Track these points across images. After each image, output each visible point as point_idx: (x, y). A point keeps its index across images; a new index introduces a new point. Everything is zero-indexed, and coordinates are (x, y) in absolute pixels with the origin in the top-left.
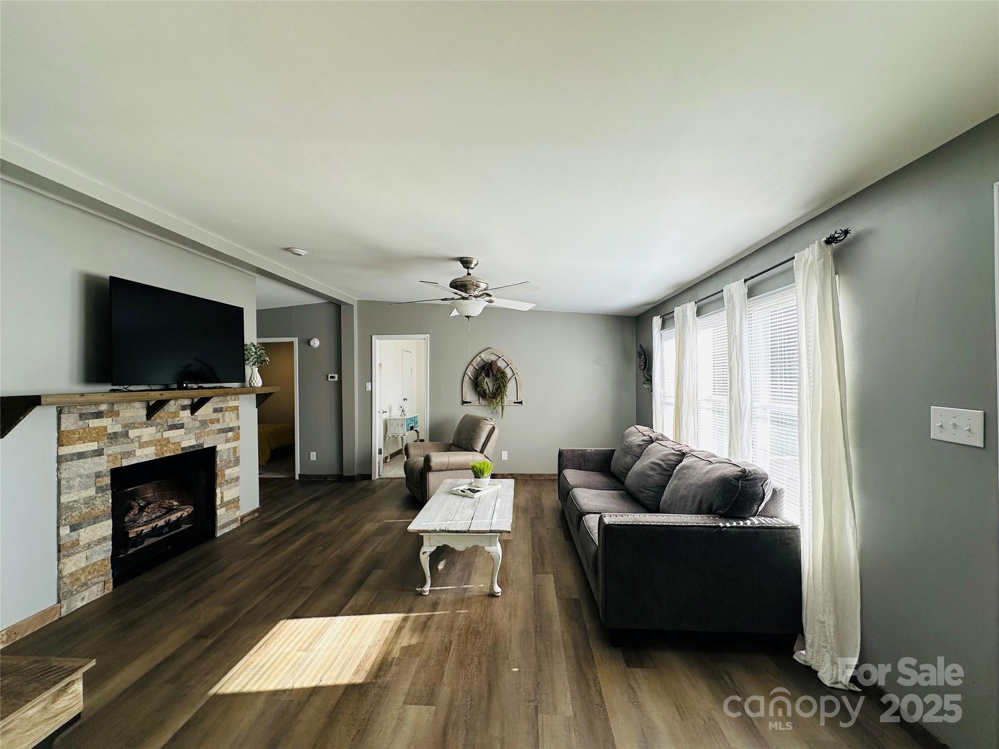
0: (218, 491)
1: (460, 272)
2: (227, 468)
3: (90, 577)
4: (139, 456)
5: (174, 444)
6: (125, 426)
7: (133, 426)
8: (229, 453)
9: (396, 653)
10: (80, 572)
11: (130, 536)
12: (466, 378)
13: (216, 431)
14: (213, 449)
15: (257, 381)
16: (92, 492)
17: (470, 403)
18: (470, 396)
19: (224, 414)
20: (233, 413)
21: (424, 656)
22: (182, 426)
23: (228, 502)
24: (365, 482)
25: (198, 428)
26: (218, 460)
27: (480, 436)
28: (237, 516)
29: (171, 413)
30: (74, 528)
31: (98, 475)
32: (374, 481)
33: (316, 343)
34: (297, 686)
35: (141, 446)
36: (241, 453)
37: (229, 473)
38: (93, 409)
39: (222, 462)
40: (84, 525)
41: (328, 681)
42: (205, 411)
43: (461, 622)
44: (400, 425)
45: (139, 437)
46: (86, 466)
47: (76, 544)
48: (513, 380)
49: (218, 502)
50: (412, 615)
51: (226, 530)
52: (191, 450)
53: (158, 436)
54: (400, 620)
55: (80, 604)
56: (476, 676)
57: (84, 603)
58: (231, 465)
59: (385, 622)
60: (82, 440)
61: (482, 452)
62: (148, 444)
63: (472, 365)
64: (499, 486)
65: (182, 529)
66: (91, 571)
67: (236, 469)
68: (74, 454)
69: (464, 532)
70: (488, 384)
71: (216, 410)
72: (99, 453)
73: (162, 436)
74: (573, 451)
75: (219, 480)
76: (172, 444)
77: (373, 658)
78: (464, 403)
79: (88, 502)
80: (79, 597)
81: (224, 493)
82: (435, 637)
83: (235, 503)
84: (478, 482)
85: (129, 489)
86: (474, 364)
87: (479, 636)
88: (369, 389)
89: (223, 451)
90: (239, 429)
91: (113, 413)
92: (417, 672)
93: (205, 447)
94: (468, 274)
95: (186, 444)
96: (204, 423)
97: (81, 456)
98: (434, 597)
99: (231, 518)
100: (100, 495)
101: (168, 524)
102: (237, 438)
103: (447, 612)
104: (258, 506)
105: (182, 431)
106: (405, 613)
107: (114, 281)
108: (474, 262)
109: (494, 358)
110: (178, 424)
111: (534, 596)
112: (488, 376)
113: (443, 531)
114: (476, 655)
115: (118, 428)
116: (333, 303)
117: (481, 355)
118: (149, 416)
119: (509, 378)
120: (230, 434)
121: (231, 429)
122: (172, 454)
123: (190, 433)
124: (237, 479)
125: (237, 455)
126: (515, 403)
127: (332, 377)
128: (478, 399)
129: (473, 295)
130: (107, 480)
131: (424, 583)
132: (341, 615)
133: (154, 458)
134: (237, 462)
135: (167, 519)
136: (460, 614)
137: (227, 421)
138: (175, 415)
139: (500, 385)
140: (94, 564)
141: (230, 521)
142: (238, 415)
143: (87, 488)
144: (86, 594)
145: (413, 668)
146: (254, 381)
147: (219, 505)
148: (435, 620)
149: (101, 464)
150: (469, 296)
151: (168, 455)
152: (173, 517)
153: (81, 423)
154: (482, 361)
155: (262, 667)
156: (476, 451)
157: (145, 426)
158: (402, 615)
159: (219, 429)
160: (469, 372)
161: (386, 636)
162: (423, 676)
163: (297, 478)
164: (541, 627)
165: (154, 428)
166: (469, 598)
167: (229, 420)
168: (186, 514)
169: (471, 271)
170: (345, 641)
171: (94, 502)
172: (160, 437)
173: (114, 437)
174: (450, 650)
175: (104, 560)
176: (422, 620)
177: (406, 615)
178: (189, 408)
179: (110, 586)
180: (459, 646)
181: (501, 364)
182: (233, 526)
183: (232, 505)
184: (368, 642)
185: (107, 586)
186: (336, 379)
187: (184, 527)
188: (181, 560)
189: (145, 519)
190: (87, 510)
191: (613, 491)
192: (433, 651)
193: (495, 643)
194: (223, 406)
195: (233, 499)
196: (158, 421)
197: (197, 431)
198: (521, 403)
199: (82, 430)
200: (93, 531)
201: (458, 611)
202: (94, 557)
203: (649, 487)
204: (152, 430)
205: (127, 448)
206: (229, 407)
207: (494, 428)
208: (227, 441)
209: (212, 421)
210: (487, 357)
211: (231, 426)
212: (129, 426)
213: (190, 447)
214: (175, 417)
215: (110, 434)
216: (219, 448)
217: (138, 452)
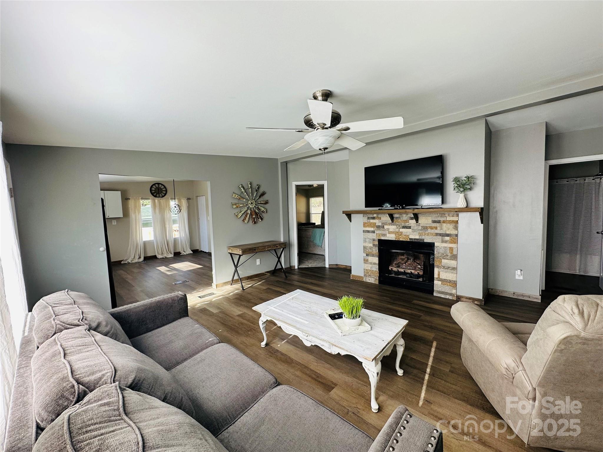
0: (436, 270)
2: (444, 259)
5: (405, 235)
6: (383, 224)
7: (386, 224)
8: (446, 250)
10: (369, 271)
11: (390, 269)
13: (434, 234)
14: (431, 246)
16: (371, 245)
19: (441, 225)
20: (450, 225)
22: (410, 228)
23: (444, 279)
25: (421, 230)
26: (435, 251)
28: (453, 293)
29: (404, 221)
30: (367, 255)
31: (374, 240)
35: (390, 233)
36: (459, 253)
37: (446, 262)
38: (371, 216)
39: (439, 253)
40: (370, 255)
42: (424, 220)
45: (388, 229)
46: (370, 236)
47: (367, 260)
51: (443, 296)
52: (416, 241)
55: (368, 281)
57: (370, 282)
58: (448, 258)
62: (392, 232)
66: (372, 273)
67: (453, 262)
68: (366, 231)
71: (434, 222)
72: (373, 232)
75: (436, 263)
76: (404, 235)
79: (371, 248)
80: (368, 278)
81: (440, 273)
89: (440, 247)
90: (457, 236)
91: (379, 218)
93: (425, 241)
95: (412, 237)
96: (425, 228)
97: (368, 232)
99: (448, 291)
100: (374, 247)
102: (455, 242)
104: (481, 298)
105: (410, 230)
110: (408, 226)
115: (380, 224)
118: (392, 221)
120: (447, 238)
121: (448, 235)
122: (404, 240)
123: (415, 231)
124: (454, 269)
125: (454, 253)
130: (377, 243)
134: (454, 257)
137: (444, 229)
141: (447, 293)
142: (456, 227)
143: (370, 243)
149: (374, 236)
151: (402, 240)
153: (368, 220)
159: (437, 234)
165: (395, 226)
167: (447, 228)
171: (373, 249)
172: (398, 231)
173: (378, 227)
178: (414, 218)
182: (450, 297)
183: (448, 284)
185: (377, 281)
187: (421, 280)
190: (371, 251)
194: (441, 220)
195: (450, 280)
196: (397, 223)
197: (420, 232)
200: (372, 259)
202: (373, 268)
205: (384, 232)
206: (448, 221)
208: (443, 242)
209: (432, 228)
211: (448, 233)
212: (384, 224)
213: (415, 239)
214: (407, 222)
215: (377, 226)
216: (435, 245)
217: (388, 235)
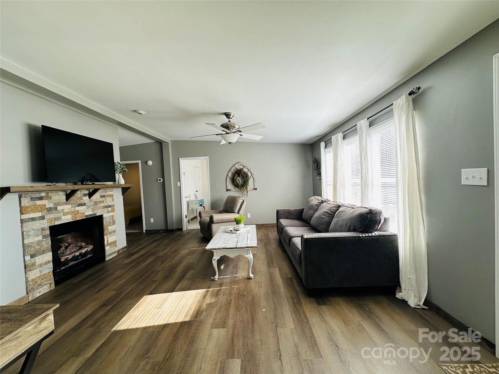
0: (105, 237)
1: (225, 120)
2: (109, 226)
3: (42, 281)
4: (63, 220)
5: (81, 213)
6: (55, 204)
7: (59, 204)
8: (110, 218)
9: (204, 306)
10: (37, 279)
11: (62, 260)
12: (228, 178)
13: (102, 207)
14: (101, 217)
15: (122, 181)
16: (40, 238)
17: (231, 190)
18: (230, 186)
19: (106, 199)
20: (110, 198)
21: (218, 307)
22: (84, 204)
23: (111, 243)
24: (180, 232)
25: (93, 205)
26: (104, 222)
27: (237, 205)
28: (116, 250)
29: (79, 198)
30: (32, 257)
31: (43, 229)
32: (184, 231)
33: (150, 163)
34: (156, 324)
35: (65, 214)
36: (116, 218)
37: (111, 228)
38: (38, 195)
39: (106, 223)
40: (37, 255)
41: (172, 320)
42: (96, 196)
43: (235, 291)
44: (195, 203)
45: (63, 210)
46: (36, 225)
47: (34, 264)
48: (252, 178)
49: (106, 243)
50: (210, 289)
51: (111, 257)
52: (90, 217)
53: (73, 209)
54: (205, 292)
55: (38, 295)
56: (245, 314)
57: (41, 294)
58: (111, 224)
59: (197, 293)
60: (33, 211)
61: (238, 213)
62: (67, 213)
63: (231, 171)
64: (249, 228)
65: (88, 257)
66: (43, 278)
67: (114, 226)
68: (29, 219)
69: (234, 248)
70: (239, 180)
71: (102, 197)
72: (43, 218)
73: (75, 209)
74: (284, 210)
75: (105, 232)
76: (80, 213)
77: (193, 310)
78: (227, 190)
79: (39, 243)
80: (38, 291)
81: (108, 239)
82: (223, 298)
83: (114, 243)
84: (238, 226)
85: (60, 237)
86: (232, 170)
87: (244, 297)
88: (179, 185)
89: (106, 217)
90: (114, 206)
91: (48, 198)
92: (216, 314)
93: (97, 215)
94: (229, 121)
95: (87, 213)
96: (96, 203)
97: (33, 219)
98: (220, 281)
99: (113, 251)
100: (44, 239)
101: (80, 254)
102: (113, 211)
103: (228, 287)
104: (126, 245)
105: (85, 207)
106: (207, 289)
107: (44, 128)
108: (232, 115)
109: (242, 167)
111: (270, 278)
112: (239, 176)
113: (224, 248)
114: (244, 305)
115: (52, 205)
116: (159, 142)
117: (235, 166)
118: (67, 199)
119: (249, 177)
120: (110, 209)
121: (110, 206)
122: (81, 219)
123: (89, 208)
124: (115, 231)
125: (114, 219)
126: (253, 189)
127: (160, 180)
128: (234, 188)
129: (232, 132)
130: (48, 232)
131: (215, 274)
132: (175, 292)
133: (71, 220)
134: (114, 223)
135: (80, 252)
136: (234, 287)
137: (108, 202)
138: (81, 198)
139: (245, 180)
140: (44, 275)
141: (112, 253)
142: (113, 199)
143: (37, 236)
144: (41, 289)
145: (214, 312)
146: (120, 182)
147: (106, 244)
148: (222, 291)
149: (44, 224)
150: (230, 132)
151: (79, 219)
152: (83, 251)
153: (32, 202)
154: (236, 169)
155: (138, 317)
156: (235, 213)
157: (65, 204)
158: (205, 290)
159: (104, 206)
160: (230, 174)
161: (198, 299)
162: (219, 315)
163: (144, 232)
164: (275, 291)
165: (71, 205)
166: (238, 280)
167: (109, 201)
168: (89, 249)
169: (230, 120)
170: (178, 303)
171: (42, 243)
172: (74, 210)
173: (49, 210)
174: (231, 304)
175: (49, 272)
176: (215, 291)
177: (207, 290)
178: (88, 195)
179: (53, 286)
180: (235, 301)
181: (245, 170)
182: (114, 255)
183: (113, 245)
184: (190, 303)
185: (52, 285)
186: (162, 181)
187: (89, 256)
188: (90, 271)
189: (68, 252)
190: (38, 247)
191: (305, 227)
192: (223, 305)
193: (253, 299)
194: (105, 194)
195: (113, 241)
196: (72, 202)
197: (93, 207)
198: (256, 189)
199: (32, 207)
200: (42, 258)
201: (233, 286)
202: (44, 271)
203: (323, 224)
204: (69, 206)
205: (57, 215)
206: (108, 195)
207: (244, 201)
208: (108, 212)
209: (100, 202)
210: (238, 167)
211: (110, 204)
212: (57, 204)
213: (89, 215)
214: (81, 199)
215: (47, 208)
216: (104, 216)
217: (63, 218)
